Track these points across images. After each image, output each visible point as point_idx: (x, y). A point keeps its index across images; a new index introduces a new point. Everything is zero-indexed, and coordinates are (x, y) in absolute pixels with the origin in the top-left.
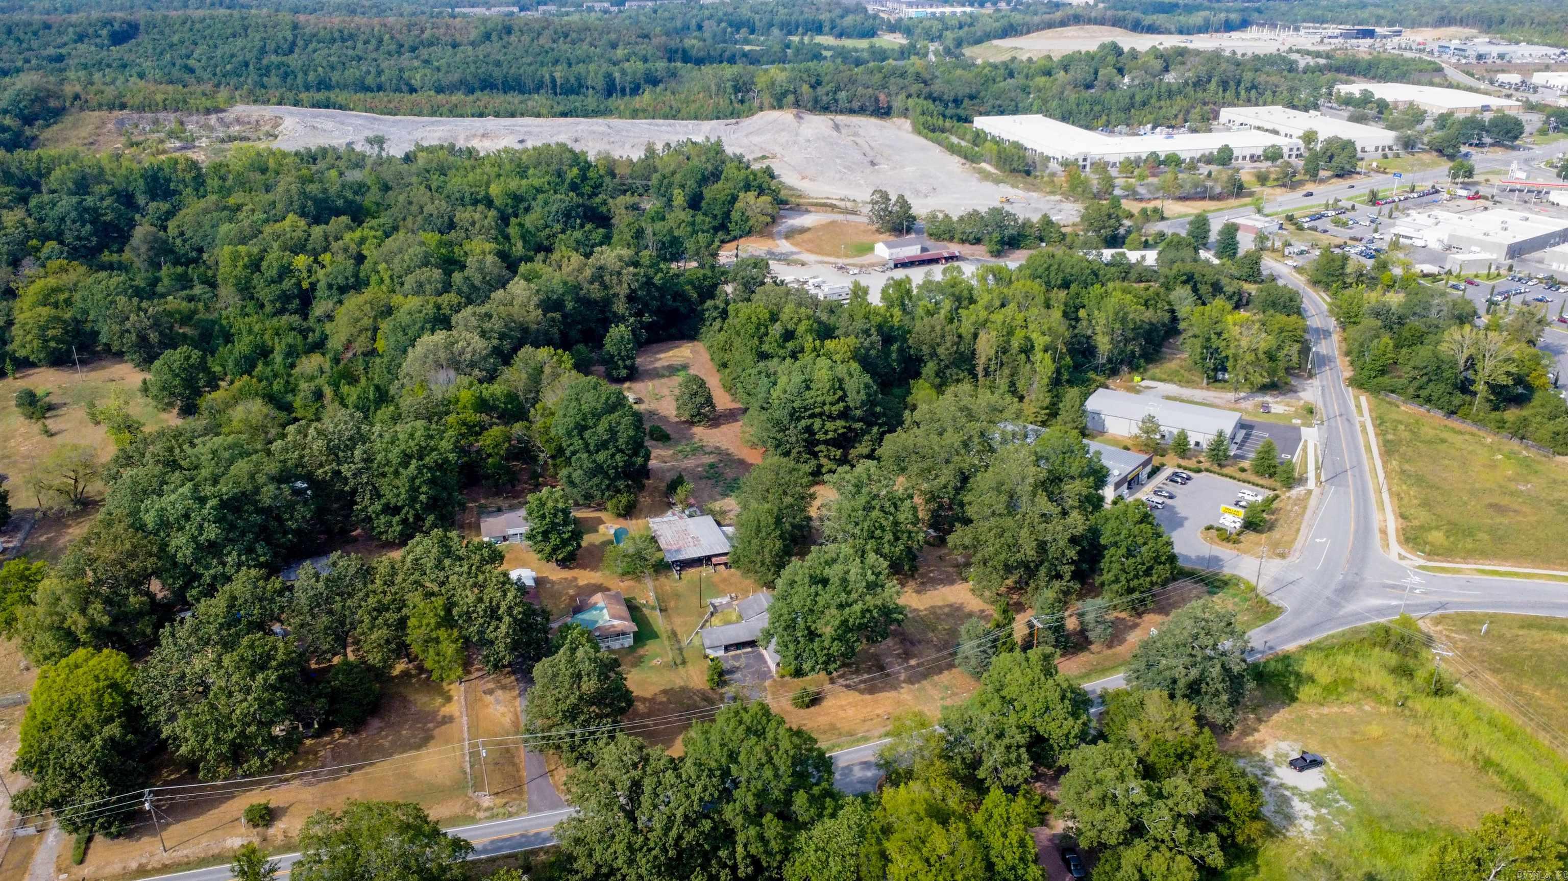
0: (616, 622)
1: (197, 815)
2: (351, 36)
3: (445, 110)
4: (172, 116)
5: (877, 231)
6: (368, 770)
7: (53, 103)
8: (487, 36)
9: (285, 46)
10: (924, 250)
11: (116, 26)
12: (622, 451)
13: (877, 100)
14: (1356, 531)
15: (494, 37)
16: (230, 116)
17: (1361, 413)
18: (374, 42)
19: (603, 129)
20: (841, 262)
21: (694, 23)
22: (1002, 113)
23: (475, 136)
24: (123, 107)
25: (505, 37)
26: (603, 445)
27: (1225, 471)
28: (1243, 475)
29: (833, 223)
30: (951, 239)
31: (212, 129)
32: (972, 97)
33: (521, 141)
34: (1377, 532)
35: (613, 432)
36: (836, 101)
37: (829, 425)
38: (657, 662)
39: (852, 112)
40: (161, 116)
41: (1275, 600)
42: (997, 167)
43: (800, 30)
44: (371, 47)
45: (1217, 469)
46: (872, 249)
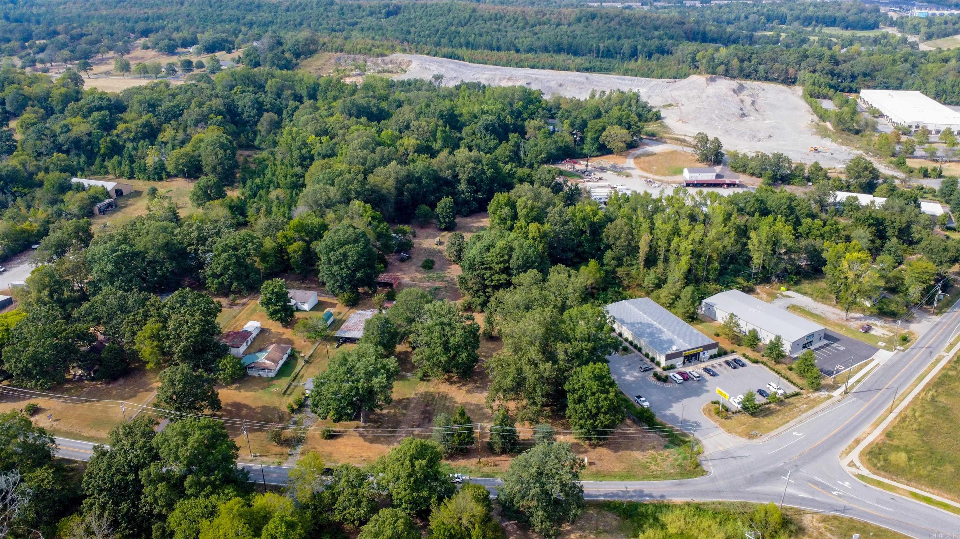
0: (267, 362)
1: (10, 401)
2: (502, 18)
3: (513, 63)
4: (362, 57)
5: (698, 160)
6: (94, 404)
7: (312, 47)
8: (579, 20)
9: (463, 22)
10: (718, 176)
11: (391, 7)
12: (349, 268)
13: (787, 72)
14: (835, 435)
15: (583, 20)
16: (387, 59)
17: (949, 350)
18: (513, 21)
19: (583, 80)
20: (651, 176)
21: (743, 15)
22: (887, 88)
23: (504, 79)
24: (341, 51)
25: (590, 20)
26: (338, 262)
27: (778, 367)
28: (789, 373)
29: (674, 152)
30: (744, 172)
31: (378, 65)
32: (865, 75)
33: (528, 84)
34: (853, 439)
35: (345, 255)
36: (757, 71)
37: (496, 277)
38: (274, 390)
39: (767, 79)
40: (357, 56)
41: (707, 466)
42: (834, 127)
43: (814, 23)
44: (509, 24)
45: (772, 363)
46: (681, 172)
